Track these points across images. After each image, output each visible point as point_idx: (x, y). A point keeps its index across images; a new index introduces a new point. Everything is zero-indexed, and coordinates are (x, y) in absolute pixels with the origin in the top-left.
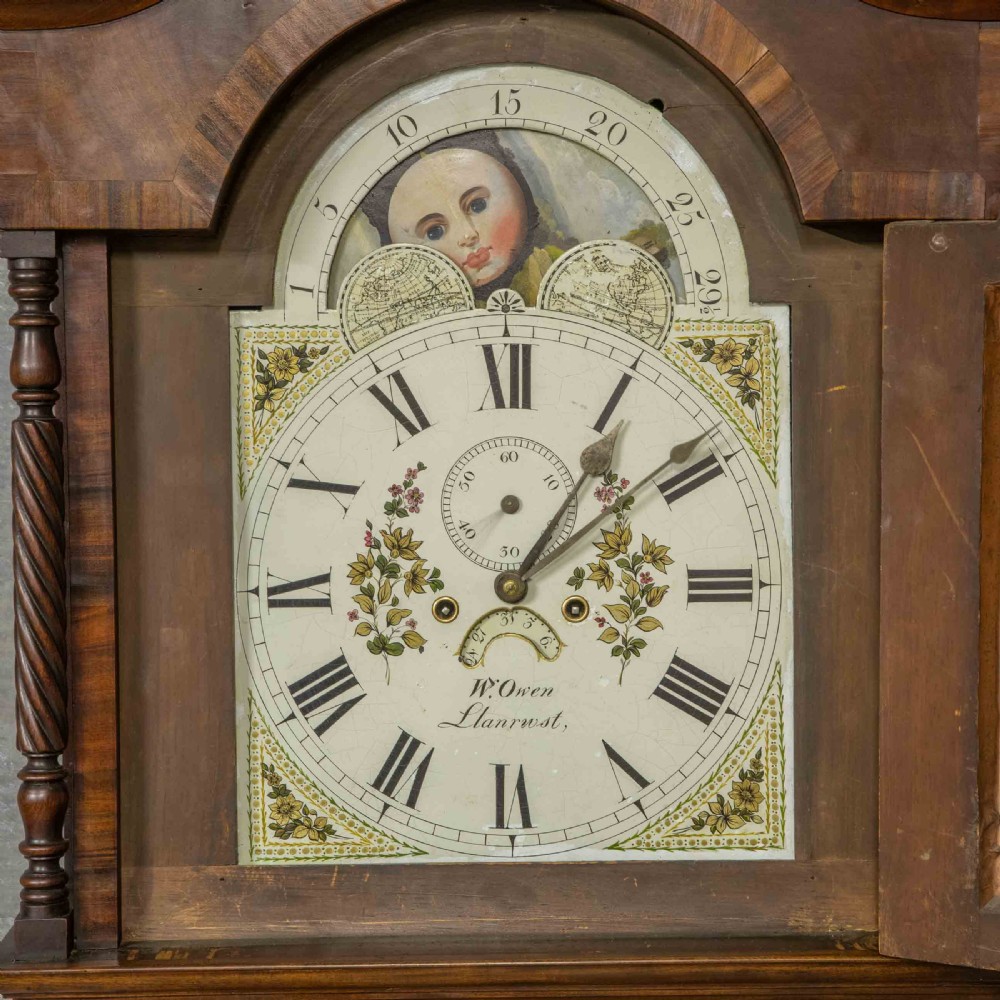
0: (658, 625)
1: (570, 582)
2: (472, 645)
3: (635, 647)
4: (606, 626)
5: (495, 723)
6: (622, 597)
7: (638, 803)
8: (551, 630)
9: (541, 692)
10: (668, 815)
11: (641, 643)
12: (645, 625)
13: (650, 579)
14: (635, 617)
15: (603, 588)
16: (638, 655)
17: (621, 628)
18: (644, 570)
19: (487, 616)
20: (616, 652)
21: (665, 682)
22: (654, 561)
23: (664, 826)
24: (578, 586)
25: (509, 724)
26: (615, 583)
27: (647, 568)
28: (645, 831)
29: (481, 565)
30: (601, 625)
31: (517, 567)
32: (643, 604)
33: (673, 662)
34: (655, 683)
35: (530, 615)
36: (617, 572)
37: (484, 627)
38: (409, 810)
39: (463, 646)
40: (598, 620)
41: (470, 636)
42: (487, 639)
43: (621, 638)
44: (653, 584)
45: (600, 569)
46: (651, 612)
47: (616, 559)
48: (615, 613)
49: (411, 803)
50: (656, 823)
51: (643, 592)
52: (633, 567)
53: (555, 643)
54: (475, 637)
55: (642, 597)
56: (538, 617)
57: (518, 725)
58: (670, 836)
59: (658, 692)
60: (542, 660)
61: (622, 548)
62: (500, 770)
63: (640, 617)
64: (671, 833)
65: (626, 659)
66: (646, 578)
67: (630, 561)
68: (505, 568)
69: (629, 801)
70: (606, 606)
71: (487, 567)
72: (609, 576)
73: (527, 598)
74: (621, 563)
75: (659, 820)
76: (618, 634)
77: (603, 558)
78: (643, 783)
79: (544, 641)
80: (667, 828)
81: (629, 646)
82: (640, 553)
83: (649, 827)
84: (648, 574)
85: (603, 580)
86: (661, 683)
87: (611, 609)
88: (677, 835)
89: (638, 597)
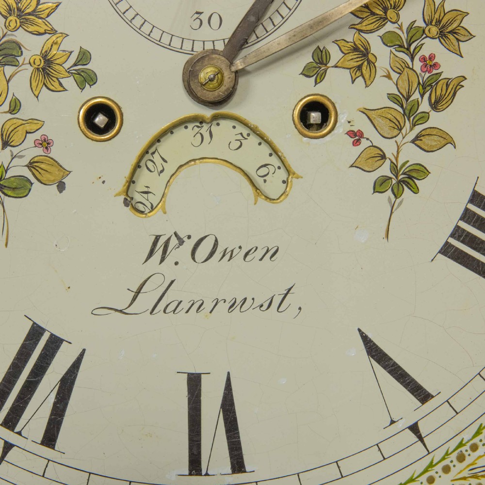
0: (447, 140)
1: (306, 74)
2: (145, 179)
3: (410, 177)
4: (365, 143)
5: (185, 305)
6: (391, 97)
7: (414, 428)
8: (275, 151)
9: (260, 253)
10: (461, 444)
11: (421, 171)
12: (426, 141)
13: (436, 66)
14: (411, 129)
15: (360, 80)
16: (415, 190)
17: (389, 148)
18: (425, 52)
19: (170, 130)
20: (379, 186)
21: (457, 233)
22: (442, 35)
23: (455, 462)
24: (320, 77)
25: (208, 306)
26: (380, 72)
27: (431, 46)
28: (426, 471)
29: (159, 43)
30: (356, 143)
31: (220, 46)
32: (425, 106)
33: (471, 201)
34: (443, 235)
35: (240, 129)
36: (382, 54)
37: (164, 148)
38: (46, 451)
39: (131, 181)
40: (351, 134)
41: (142, 164)
42: (170, 169)
43: (388, 162)
44: (440, 74)
45: (355, 49)
46: (436, 120)
47: (382, 32)
48: (378, 121)
49: (50, 439)
50: (443, 459)
51: (424, 87)
52: (410, 45)
53: (282, 174)
54: (150, 164)
55: (422, 96)
56: (254, 130)
57: (223, 307)
58: (465, 478)
59: (447, 250)
60: (261, 200)
61: (391, 14)
62: (194, 382)
63: (418, 129)
64: (466, 473)
65: (396, 197)
66: (430, 63)
67: (404, 37)
68: (198, 48)
69: (400, 425)
70: (364, 112)
71: (169, 47)
72: (369, 62)
73: (236, 98)
74: (387, 40)
75: (447, 454)
76: (383, 157)
77: (360, 31)
78: (423, 396)
79: (263, 171)
80: (460, 466)
81: (400, 177)
82: (420, 23)
83: (431, 465)
84: (432, 57)
85: (359, 68)
86: (452, 235)
87: (372, 115)
88: (475, 476)
89: (416, 96)
